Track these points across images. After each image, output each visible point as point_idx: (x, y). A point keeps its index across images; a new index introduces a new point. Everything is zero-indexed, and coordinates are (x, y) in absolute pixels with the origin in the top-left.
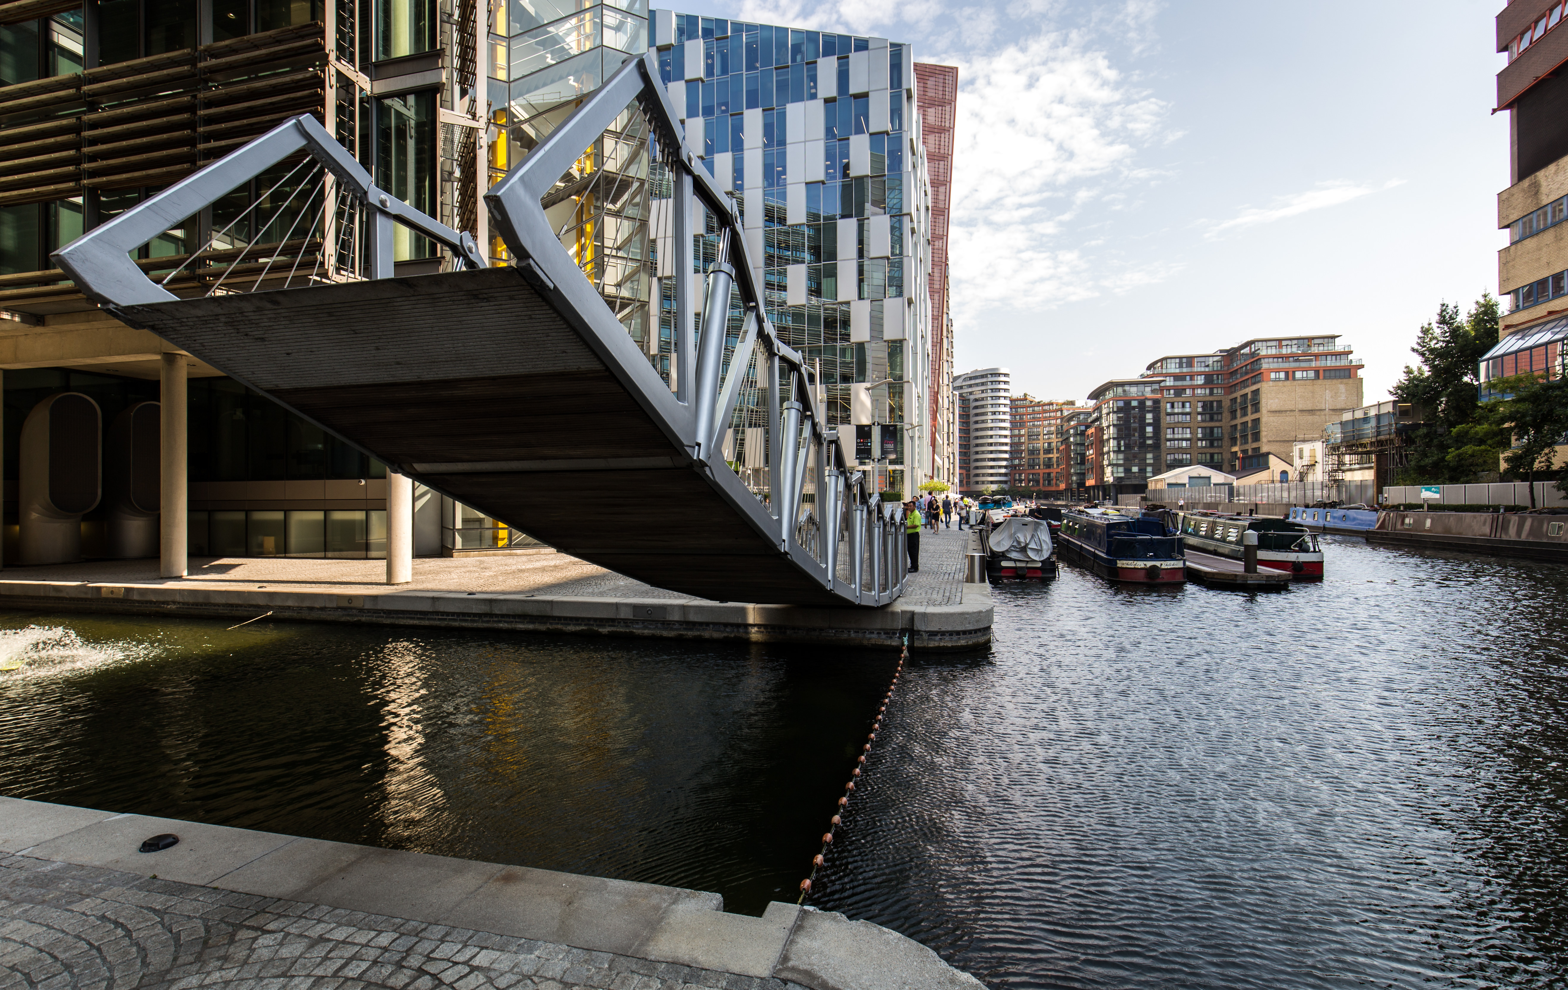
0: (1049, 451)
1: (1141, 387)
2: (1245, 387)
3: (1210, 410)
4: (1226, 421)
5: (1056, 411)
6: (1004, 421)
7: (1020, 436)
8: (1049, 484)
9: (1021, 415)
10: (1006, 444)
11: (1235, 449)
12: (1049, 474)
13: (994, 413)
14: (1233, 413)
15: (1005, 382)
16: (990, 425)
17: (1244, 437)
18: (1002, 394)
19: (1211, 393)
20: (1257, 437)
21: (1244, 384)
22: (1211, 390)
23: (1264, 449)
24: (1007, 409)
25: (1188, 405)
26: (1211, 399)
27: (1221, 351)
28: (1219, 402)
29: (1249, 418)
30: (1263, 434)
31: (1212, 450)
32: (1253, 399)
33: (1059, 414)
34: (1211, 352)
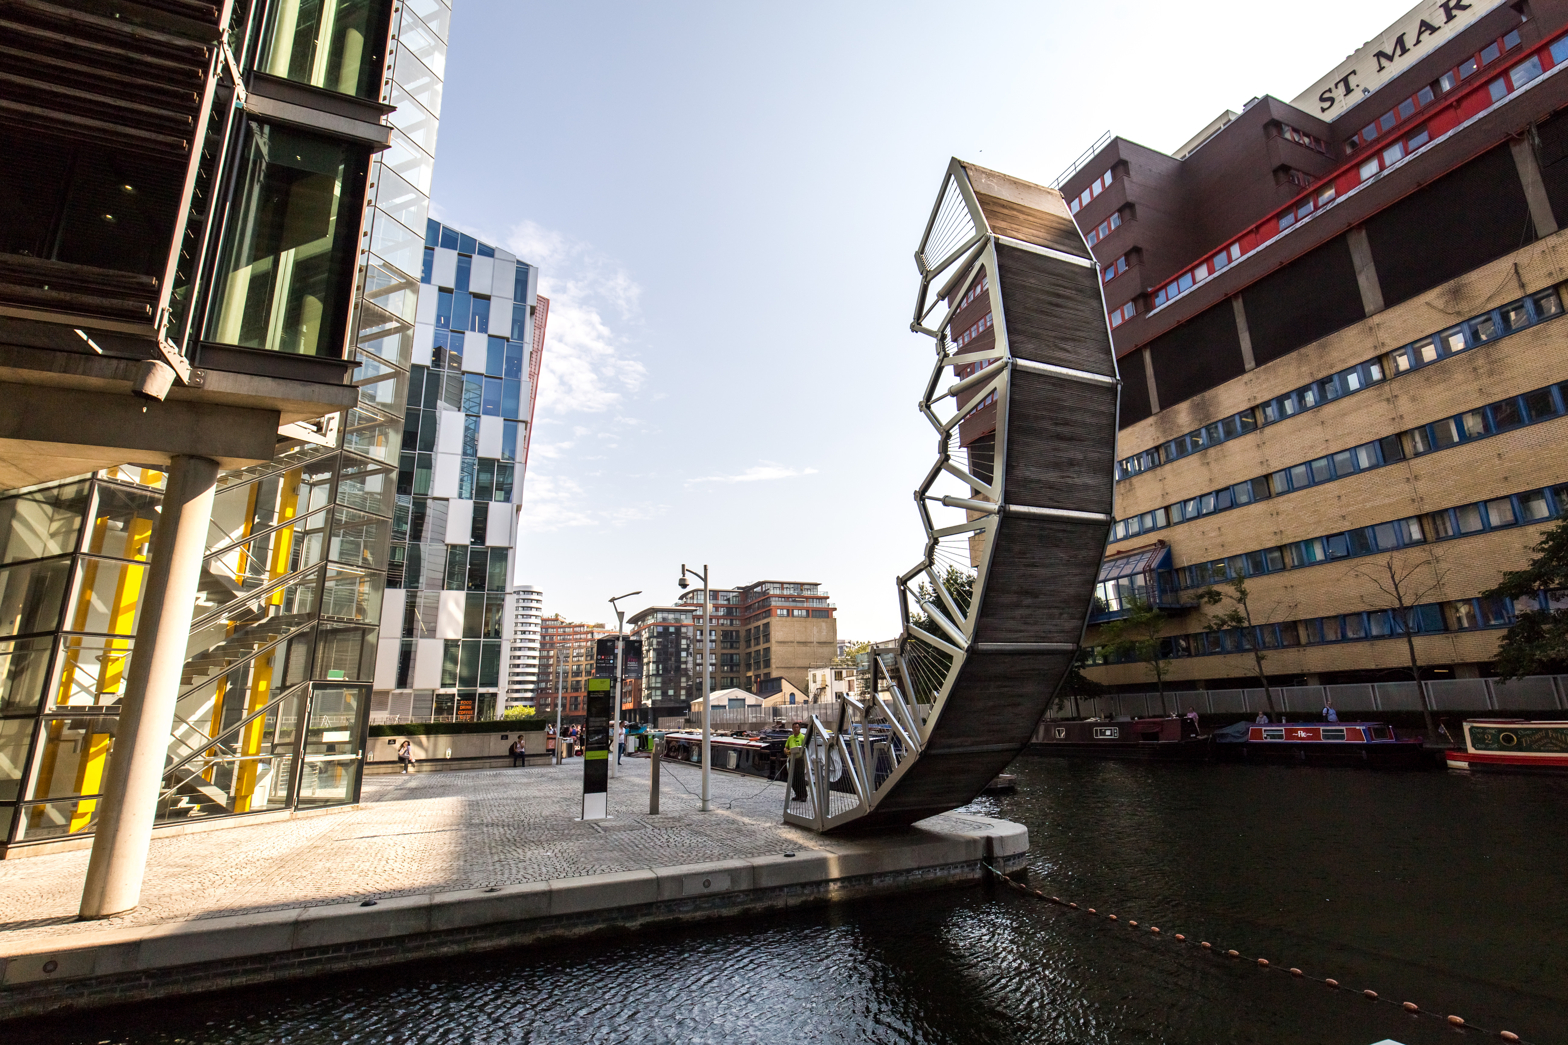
0: (577, 673)
1: (677, 615)
2: (757, 621)
3: (729, 638)
4: (742, 649)
5: (587, 633)
6: (533, 641)
7: (549, 657)
8: (576, 708)
9: (552, 636)
10: (534, 666)
11: (750, 674)
12: (576, 698)
13: (524, 632)
14: (748, 641)
15: (538, 601)
16: (519, 645)
17: (757, 663)
18: (534, 612)
19: (732, 624)
20: (767, 664)
21: (757, 618)
22: (732, 621)
23: (775, 674)
24: (538, 629)
25: (713, 633)
26: (731, 628)
27: (738, 588)
28: (737, 632)
29: (762, 647)
30: (773, 661)
31: (732, 675)
32: (764, 631)
33: (589, 636)
34: (730, 589)
